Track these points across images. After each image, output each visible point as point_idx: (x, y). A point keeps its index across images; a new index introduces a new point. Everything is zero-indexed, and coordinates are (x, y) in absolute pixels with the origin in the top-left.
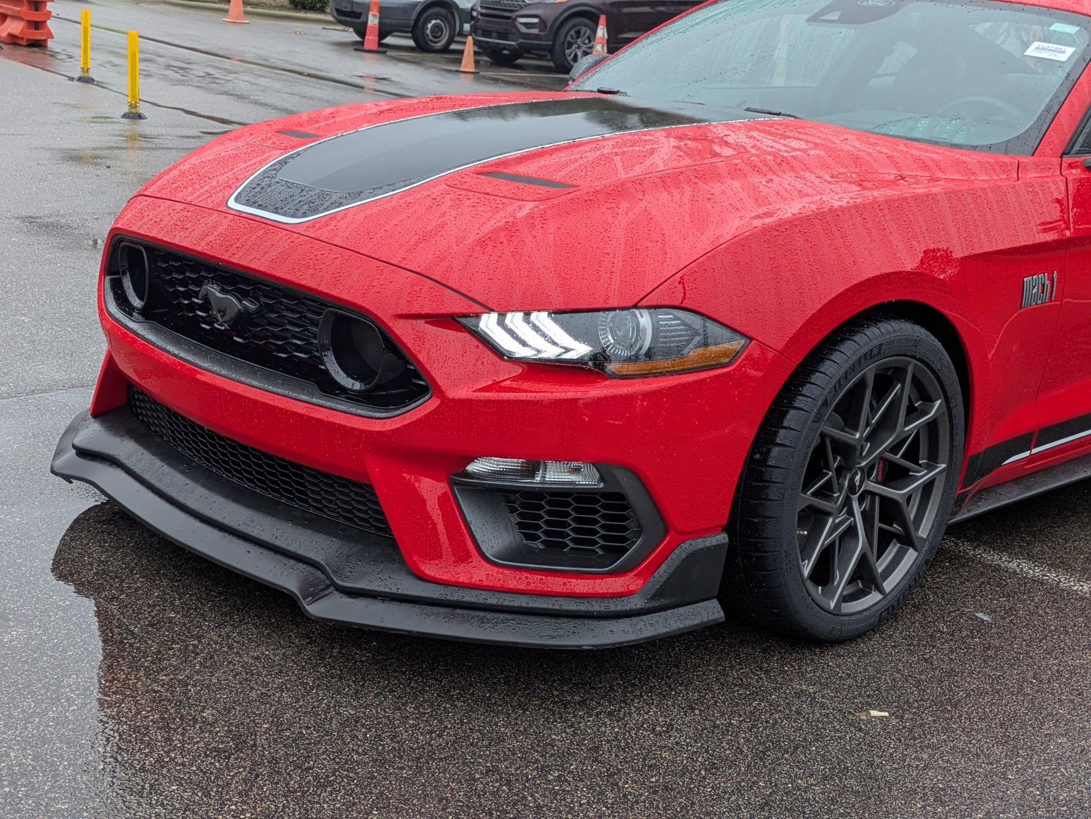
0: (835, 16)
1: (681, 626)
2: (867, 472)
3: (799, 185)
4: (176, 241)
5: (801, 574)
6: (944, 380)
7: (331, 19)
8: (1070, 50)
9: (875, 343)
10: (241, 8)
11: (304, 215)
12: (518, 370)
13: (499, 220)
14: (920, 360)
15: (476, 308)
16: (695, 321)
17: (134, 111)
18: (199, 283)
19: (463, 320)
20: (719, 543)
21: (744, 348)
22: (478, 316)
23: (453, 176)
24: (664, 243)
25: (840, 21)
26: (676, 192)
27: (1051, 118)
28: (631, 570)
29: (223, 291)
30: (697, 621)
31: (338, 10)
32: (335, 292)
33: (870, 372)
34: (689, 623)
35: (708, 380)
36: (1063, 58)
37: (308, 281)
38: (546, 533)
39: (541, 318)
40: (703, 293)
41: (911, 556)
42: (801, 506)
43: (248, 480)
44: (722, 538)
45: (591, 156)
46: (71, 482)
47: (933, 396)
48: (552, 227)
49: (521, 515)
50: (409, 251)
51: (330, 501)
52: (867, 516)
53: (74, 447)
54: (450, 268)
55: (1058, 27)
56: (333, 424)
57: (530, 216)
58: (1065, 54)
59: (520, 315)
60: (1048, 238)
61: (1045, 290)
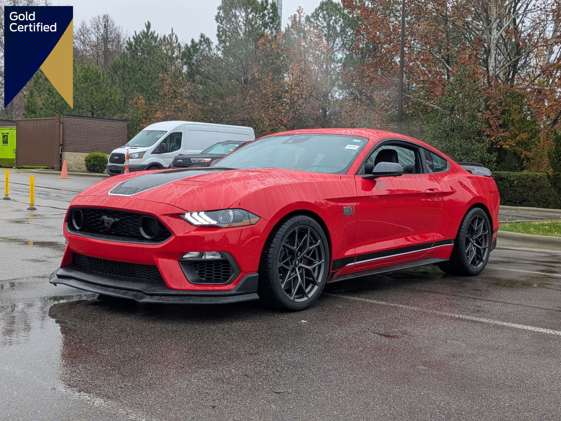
0: (291, 141)
2: (301, 261)
3: (274, 180)
4: (93, 205)
5: (281, 287)
6: (320, 234)
7: (108, 175)
8: (358, 147)
9: (297, 220)
10: (67, 172)
11: (132, 194)
12: (196, 228)
13: (190, 189)
14: (311, 227)
15: (184, 211)
16: (245, 212)
17: (32, 207)
18: (100, 217)
19: (181, 216)
20: (256, 276)
21: (259, 220)
22: (184, 214)
23: (175, 182)
24: (235, 193)
25: (292, 143)
26: (239, 182)
27: (351, 164)
28: (231, 283)
29: (108, 217)
30: (251, 298)
31: (110, 170)
32: (144, 211)
33: (296, 229)
36: (356, 149)
37: (135, 208)
38: (206, 275)
39: (202, 214)
41: (316, 287)
42: (279, 266)
43: (116, 273)
44: (257, 274)
45: (215, 176)
46: (56, 286)
47: (318, 239)
48: (204, 191)
49: (199, 271)
50: (164, 199)
51: (142, 274)
52: (301, 275)
53: (57, 275)
54: (176, 202)
55: (355, 141)
56: (144, 248)
57: (198, 189)
58: (356, 147)
59: (196, 213)
60: (350, 196)
61: (351, 211)
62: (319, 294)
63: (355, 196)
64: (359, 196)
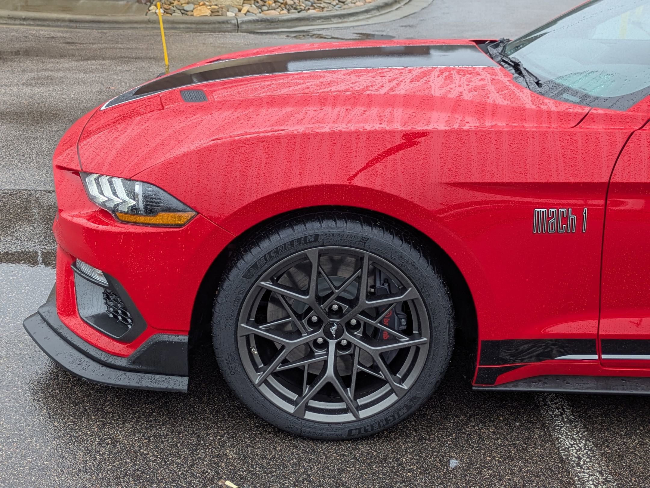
1: (149, 386)
5: (250, 380)
6: (408, 273)
9: (311, 232)
14: (374, 253)
20: (179, 341)
21: (193, 217)
28: (128, 343)
30: (164, 387)
33: (310, 253)
34: (156, 386)
35: (162, 234)
40: (169, 177)
41: (393, 398)
44: (183, 338)
47: (404, 284)
59: (107, 178)
60: (572, 180)
61: (569, 222)
62: (399, 416)
63: (596, 180)
64: (620, 181)
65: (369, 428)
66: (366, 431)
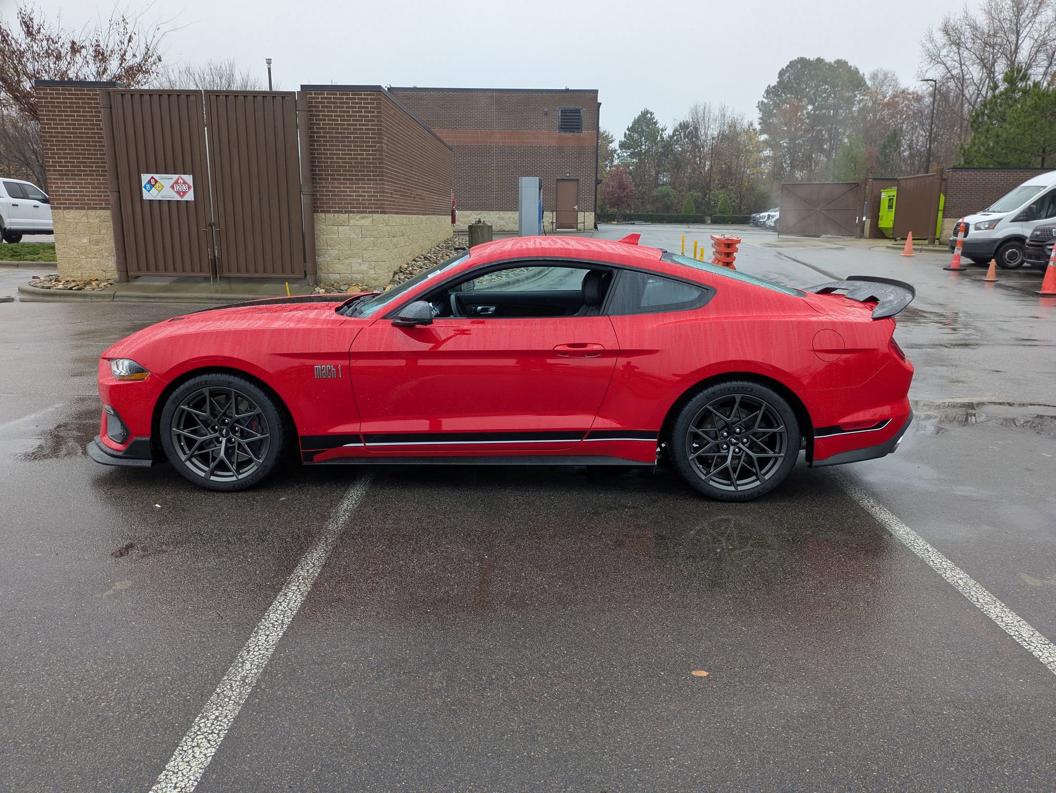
5: (180, 458)
20: (146, 440)
60: (331, 351)
61: (332, 372)
62: (259, 477)
63: (343, 351)
64: (354, 351)
65: (244, 484)
66: (242, 485)
